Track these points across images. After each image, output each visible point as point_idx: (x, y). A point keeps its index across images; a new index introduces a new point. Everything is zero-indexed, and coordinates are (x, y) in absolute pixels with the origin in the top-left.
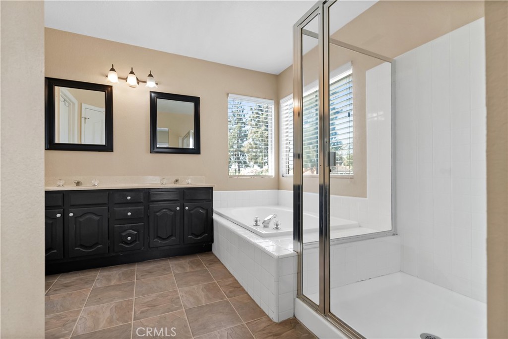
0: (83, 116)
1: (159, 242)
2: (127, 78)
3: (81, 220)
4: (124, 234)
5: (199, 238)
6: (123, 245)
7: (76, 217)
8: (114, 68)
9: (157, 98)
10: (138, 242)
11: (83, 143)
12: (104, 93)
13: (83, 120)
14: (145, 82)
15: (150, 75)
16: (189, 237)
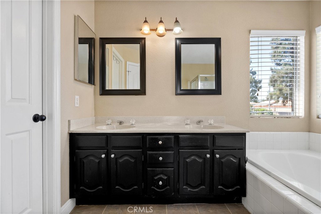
0: (127, 70)
1: (189, 189)
2: (157, 29)
3: (121, 161)
4: (156, 178)
5: (230, 190)
6: (155, 188)
7: (116, 158)
8: (147, 20)
9: (181, 44)
10: (168, 187)
11: (127, 89)
12: (139, 44)
13: (127, 72)
14: (172, 30)
15: (177, 21)
16: (219, 187)
